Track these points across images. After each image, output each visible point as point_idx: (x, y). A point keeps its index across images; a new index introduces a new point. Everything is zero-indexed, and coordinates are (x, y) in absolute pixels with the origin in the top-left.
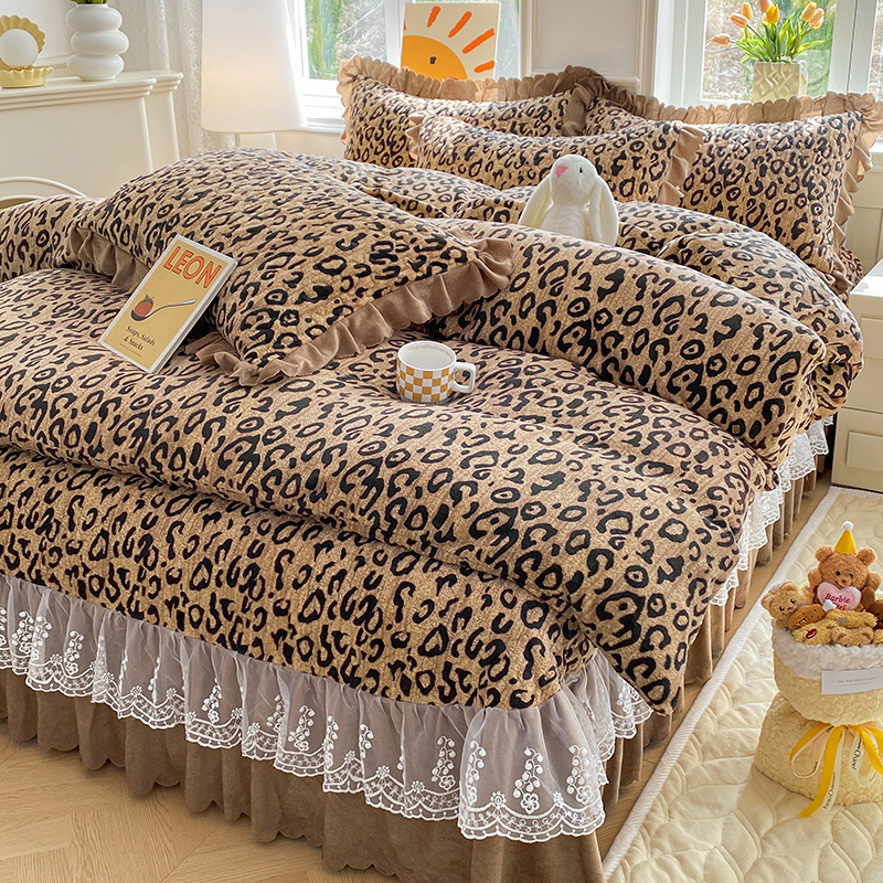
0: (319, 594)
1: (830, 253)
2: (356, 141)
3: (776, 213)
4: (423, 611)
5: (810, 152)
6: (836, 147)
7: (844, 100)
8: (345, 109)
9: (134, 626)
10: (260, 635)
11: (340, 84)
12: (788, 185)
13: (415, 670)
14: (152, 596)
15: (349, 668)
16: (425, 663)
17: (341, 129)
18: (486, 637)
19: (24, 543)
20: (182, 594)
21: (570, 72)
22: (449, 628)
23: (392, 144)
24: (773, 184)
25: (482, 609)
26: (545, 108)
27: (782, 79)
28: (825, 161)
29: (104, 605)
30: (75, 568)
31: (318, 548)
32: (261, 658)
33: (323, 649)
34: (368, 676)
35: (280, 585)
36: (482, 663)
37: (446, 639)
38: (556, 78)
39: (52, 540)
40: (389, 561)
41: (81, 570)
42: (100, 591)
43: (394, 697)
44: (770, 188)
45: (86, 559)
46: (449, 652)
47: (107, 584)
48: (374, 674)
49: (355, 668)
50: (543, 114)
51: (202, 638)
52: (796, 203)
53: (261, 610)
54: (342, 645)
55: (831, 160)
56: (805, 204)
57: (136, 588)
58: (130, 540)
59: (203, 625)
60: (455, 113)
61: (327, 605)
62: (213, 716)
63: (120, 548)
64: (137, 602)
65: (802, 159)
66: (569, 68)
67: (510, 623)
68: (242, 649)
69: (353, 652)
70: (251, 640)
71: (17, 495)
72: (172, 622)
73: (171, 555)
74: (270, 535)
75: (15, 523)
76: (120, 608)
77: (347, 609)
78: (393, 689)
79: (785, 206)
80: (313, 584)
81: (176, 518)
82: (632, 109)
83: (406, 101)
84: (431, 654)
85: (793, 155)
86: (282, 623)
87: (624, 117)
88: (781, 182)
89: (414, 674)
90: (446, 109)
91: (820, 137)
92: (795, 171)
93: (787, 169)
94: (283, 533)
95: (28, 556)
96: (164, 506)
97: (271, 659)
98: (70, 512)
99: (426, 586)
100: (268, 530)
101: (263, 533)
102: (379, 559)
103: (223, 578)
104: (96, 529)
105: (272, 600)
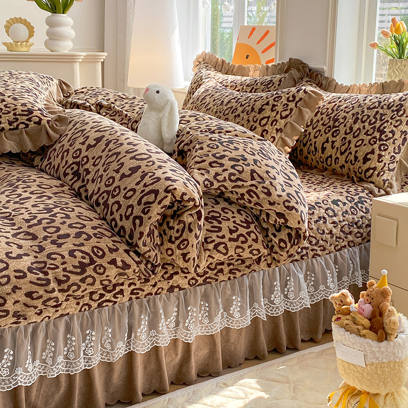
3: (356, 146)
5: (389, 112)
11: (194, 66)
12: (368, 131)
21: (291, 61)
24: (359, 129)
26: (272, 81)
28: (398, 118)
38: (285, 65)
44: (356, 131)
50: (269, 84)
52: (369, 142)
56: (375, 143)
65: (382, 115)
66: (291, 59)
79: (362, 143)
85: (377, 112)
88: (364, 128)
91: (399, 102)
92: (375, 123)
93: (371, 121)
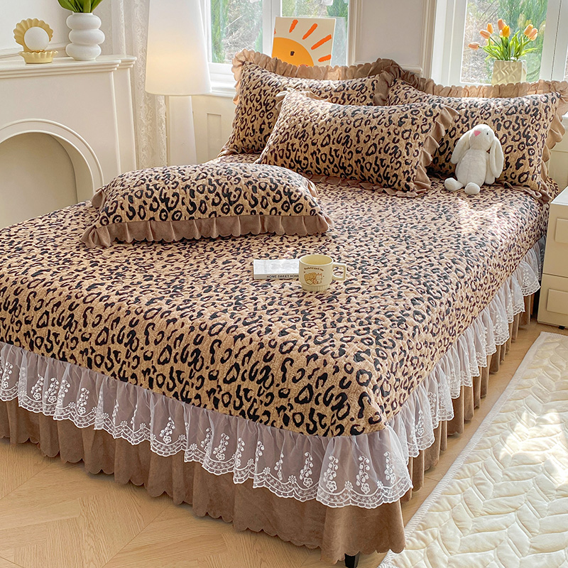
0: (236, 366)
1: (539, 178)
2: (244, 103)
3: (506, 153)
4: (298, 375)
5: (528, 117)
6: (544, 114)
7: (550, 85)
8: (237, 82)
9: (122, 386)
10: (199, 392)
11: (234, 66)
12: (514, 137)
13: (292, 411)
14: (134, 368)
15: (252, 410)
16: (298, 408)
17: (234, 95)
18: (335, 392)
19: (56, 335)
20: (153, 367)
21: (380, 62)
22: (314, 386)
23: (266, 105)
24: (504, 135)
25: (334, 374)
26: (363, 85)
27: (511, 71)
28: (537, 122)
29: (103, 373)
30: (86, 350)
31: (236, 338)
32: (199, 406)
33: (237, 400)
34: (263, 414)
35: (213, 361)
36: (333, 409)
37: (311, 393)
38: (371, 66)
39: (72, 333)
40: (278, 345)
41: (90, 351)
42: (101, 364)
43: (278, 427)
45: (93, 344)
46: (313, 402)
47: (106, 360)
48: (267, 413)
49: (256, 410)
50: (362, 89)
51: (164, 394)
52: (519, 148)
53: (201, 377)
54: (249, 397)
55: (541, 122)
56: (524, 148)
57: (124, 363)
58: (122, 333)
59: (165, 386)
60: (307, 87)
61: (241, 372)
62: (167, 440)
63: (115, 338)
64: (125, 371)
65: (523, 120)
66: (379, 59)
67: (350, 382)
68: (188, 401)
69: (255, 401)
70: (194, 395)
71: (51, 305)
72: (146, 384)
73: (147, 343)
74: (207, 331)
75: (50, 323)
76: (114, 375)
77: (253, 374)
78: (278, 422)
79: (512, 149)
80: (233, 360)
81: (150, 321)
82: (417, 86)
83: (276, 79)
84: (303, 402)
85: (518, 118)
86: (213, 384)
87: (413, 91)
88: (510, 135)
89: (291, 414)
90: (301, 84)
91: (534, 107)
92: (518, 128)
93: (514, 126)
94: (215, 330)
95: (58, 343)
96: (143, 314)
97: (205, 406)
98: (85, 316)
99: (300, 360)
100: (205, 328)
101: (202, 330)
102: (273, 343)
103: (178, 357)
104: (101, 327)
105: (208, 371)
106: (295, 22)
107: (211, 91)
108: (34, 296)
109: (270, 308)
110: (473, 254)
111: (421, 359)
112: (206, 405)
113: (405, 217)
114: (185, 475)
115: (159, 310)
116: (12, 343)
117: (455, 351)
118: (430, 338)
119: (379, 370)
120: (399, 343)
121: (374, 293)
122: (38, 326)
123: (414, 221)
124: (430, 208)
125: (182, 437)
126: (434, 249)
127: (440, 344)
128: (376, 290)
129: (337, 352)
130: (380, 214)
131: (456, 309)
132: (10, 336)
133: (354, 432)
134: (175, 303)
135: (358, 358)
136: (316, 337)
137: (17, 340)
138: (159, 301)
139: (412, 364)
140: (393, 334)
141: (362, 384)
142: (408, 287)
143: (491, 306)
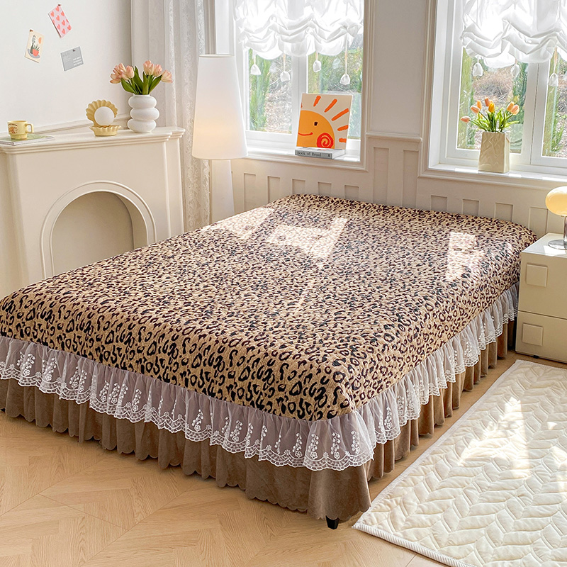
0: (248, 368)
4: (292, 375)
9: (165, 385)
10: (221, 387)
13: (288, 401)
14: (174, 371)
15: (260, 401)
16: (292, 398)
18: (317, 387)
19: (119, 349)
20: (188, 370)
22: (303, 383)
25: (317, 374)
29: (152, 376)
30: (140, 360)
31: (248, 349)
32: (221, 399)
33: (248, 393)
34: (267, 404)
35: (231, 365)
36: (316, 399)
37: (301, 387)
39: (131, 347)
40: (278, 355)
41: (143, 360)
42: (151, 369)
43: (278, 414)
45: (145, 354)
46: (302, 393)
47: (154, 366)
48: (270, 403)
49: (262, 401)
51: (196, 390)
53: (222, 376)
54: (257, 391)
57: (167, 367)
58: (166, 345)
59: (196, 384)
61: (251, 373)
62: (197, 428)
63: (161, 349)
64: (168, 374)
67: (328, 380)
68: (213, 395)
69: (261, 393)
70: (217, 390)
71: (115, 326)
72: (182, 382)
73: (184, 352)
74: (228, 344)
75: (115, 340)
76: (159, 377)
77: (260, 374)
78: (278, 410)
80: (245, 364)
81: (187, 336)
84: (294, 395)
86: (231, 382)
89: (287, 404)
94: (233, 343)
95: (120, 356)
96: (182, 331)
97: (225, 400)
98: (140, 334)
99: (293, 364)
100: (226, 342)
101: (225, 343)
102: (274, 354)
103: (206, 362)
104: (151, 341)
105: (228, 371)
106: (319, 98)
107: (247, 155)
108: (103, 319)
109: (275, 330)
110: (444, 293)
111: (390, 369)
112: (226, 398)
113: (395, 264)
114: (210, 456)
115: (194, 328)
116: (86, 356)
117: (424, 367)
118: (398, 354)
119: (351, 372)
120: (370, 356)
121: (356, 320)
122: (106, 343)
123: (402, 267)
124: (418, 256)
125: (209, 427)
126: (412, 289)
127: (408, 360)
128: (359, 318)
129: (321, 359)
130: (374, 261)
131: (424, 334)
132: (85, 351)
133: (330, 416)
134: (206, 323)
135: (336, 363)
136: (307, 349)
137: (90, 354)
138: (194, 322)
139: (381, 372)
140: (365, 349)
141: (337, 382)
142: (383, 317)
143: (462, 334)
